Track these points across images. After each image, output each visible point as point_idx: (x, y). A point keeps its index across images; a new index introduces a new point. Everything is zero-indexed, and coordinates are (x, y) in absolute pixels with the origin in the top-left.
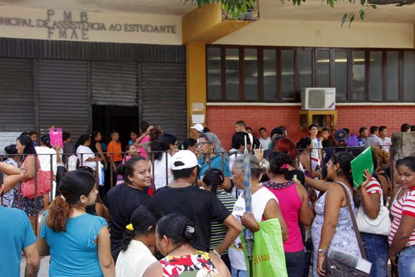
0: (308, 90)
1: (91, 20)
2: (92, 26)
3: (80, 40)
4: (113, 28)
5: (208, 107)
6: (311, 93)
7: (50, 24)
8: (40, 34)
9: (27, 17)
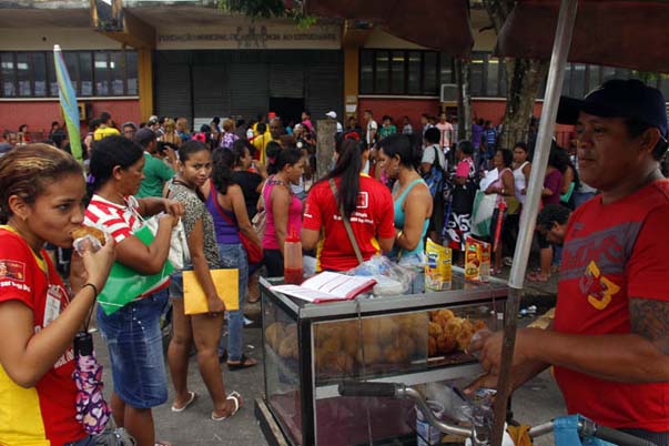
0: (443, 86)
1: (269, 33)
2: (269, 37)
3: (261, 48)
4: (285, 37)
5: (359, 99)
6: (446, 89)
7: (239, 37)
8: (232, 45)
9: (221, 33)
